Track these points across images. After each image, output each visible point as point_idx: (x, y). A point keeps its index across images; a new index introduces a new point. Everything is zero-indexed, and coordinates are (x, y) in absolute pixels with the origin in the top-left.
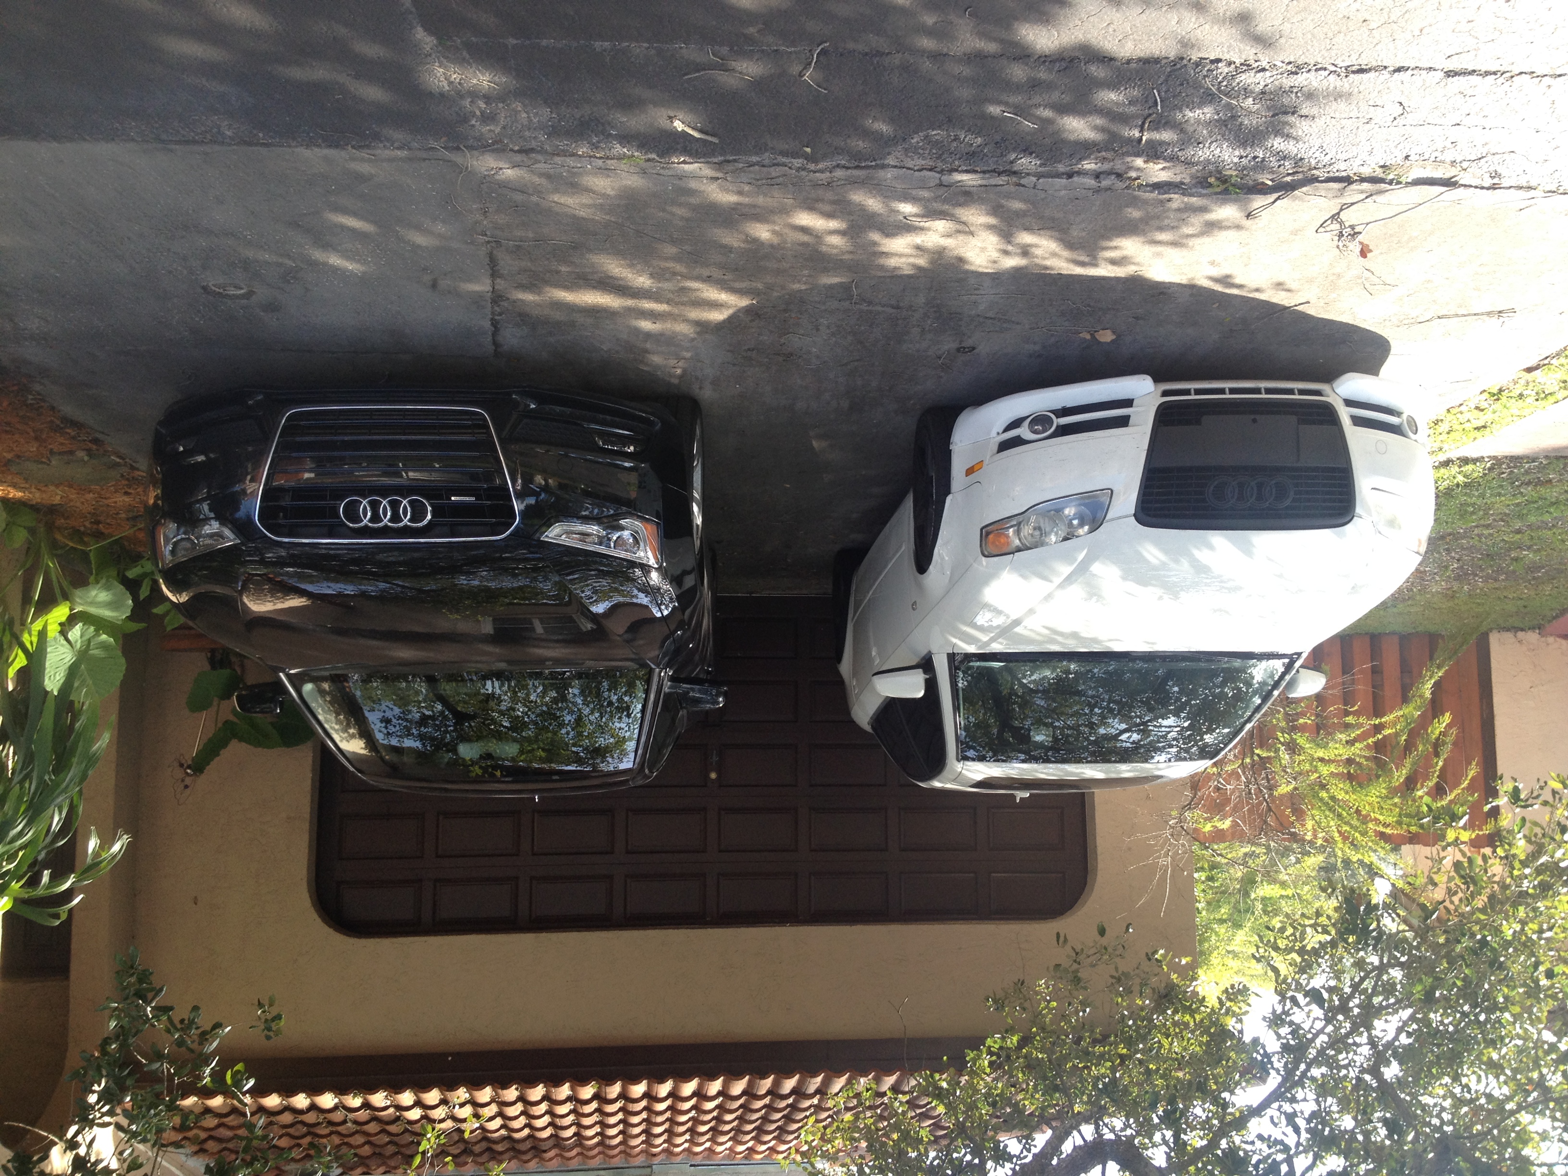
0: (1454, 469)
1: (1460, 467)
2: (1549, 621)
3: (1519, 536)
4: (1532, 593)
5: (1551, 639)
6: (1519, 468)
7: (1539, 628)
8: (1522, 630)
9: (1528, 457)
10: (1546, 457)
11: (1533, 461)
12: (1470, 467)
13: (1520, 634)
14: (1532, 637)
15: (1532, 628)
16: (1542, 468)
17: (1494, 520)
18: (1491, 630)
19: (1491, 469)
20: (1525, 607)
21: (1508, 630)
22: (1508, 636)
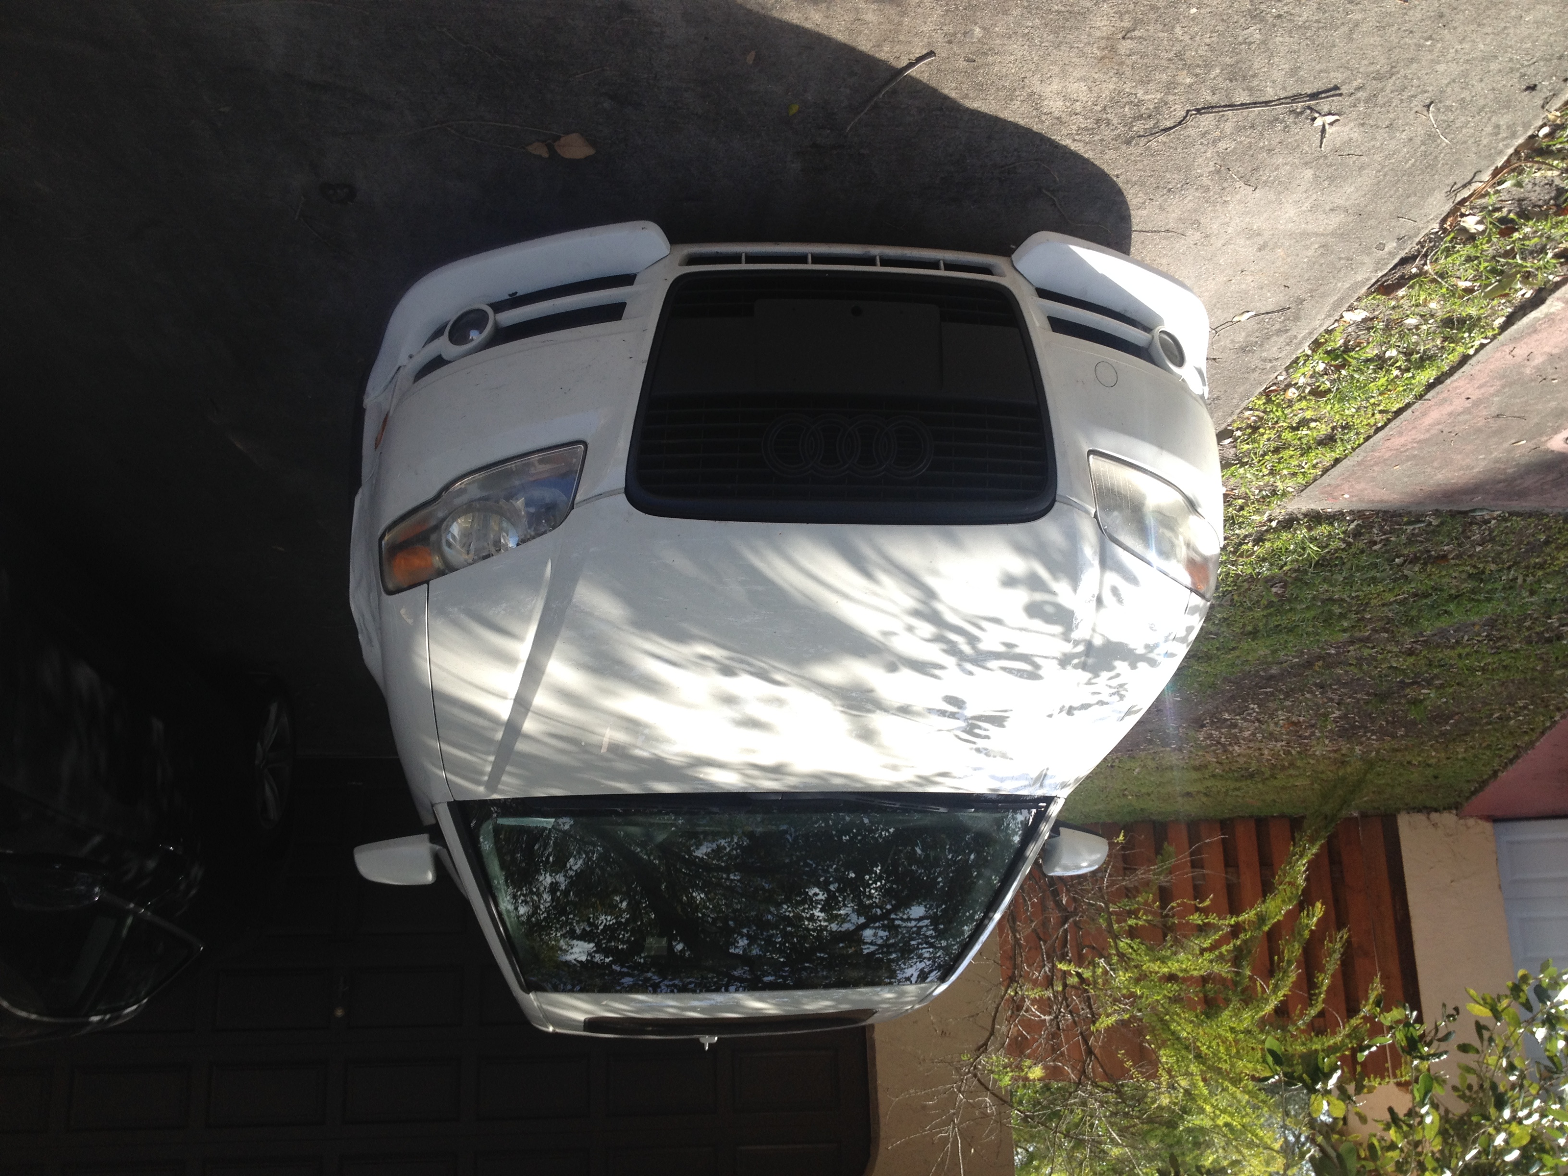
0: (1302, 533)
1: (1310, 529)
2: (1468, 798)
3: (1411, 660)
4: (1443, 755)
5: (1471, 822)
6: (1398, 533)
7: (1455, 807)
8: (1436, 810)
9: (1409, 513)
10: (1437, 513)
11: (1419, 522)
12: (1323, 529)
13: (1434, 816)
14: (1448, 819)
15: (1448, 808)
16: (1432, 532)
17: (1374, 630)
18: (1398, 810)
19: (1357, 534)
20: (1436, 777)
21: (1419, 811)
22: (1420, 818)
